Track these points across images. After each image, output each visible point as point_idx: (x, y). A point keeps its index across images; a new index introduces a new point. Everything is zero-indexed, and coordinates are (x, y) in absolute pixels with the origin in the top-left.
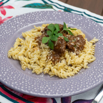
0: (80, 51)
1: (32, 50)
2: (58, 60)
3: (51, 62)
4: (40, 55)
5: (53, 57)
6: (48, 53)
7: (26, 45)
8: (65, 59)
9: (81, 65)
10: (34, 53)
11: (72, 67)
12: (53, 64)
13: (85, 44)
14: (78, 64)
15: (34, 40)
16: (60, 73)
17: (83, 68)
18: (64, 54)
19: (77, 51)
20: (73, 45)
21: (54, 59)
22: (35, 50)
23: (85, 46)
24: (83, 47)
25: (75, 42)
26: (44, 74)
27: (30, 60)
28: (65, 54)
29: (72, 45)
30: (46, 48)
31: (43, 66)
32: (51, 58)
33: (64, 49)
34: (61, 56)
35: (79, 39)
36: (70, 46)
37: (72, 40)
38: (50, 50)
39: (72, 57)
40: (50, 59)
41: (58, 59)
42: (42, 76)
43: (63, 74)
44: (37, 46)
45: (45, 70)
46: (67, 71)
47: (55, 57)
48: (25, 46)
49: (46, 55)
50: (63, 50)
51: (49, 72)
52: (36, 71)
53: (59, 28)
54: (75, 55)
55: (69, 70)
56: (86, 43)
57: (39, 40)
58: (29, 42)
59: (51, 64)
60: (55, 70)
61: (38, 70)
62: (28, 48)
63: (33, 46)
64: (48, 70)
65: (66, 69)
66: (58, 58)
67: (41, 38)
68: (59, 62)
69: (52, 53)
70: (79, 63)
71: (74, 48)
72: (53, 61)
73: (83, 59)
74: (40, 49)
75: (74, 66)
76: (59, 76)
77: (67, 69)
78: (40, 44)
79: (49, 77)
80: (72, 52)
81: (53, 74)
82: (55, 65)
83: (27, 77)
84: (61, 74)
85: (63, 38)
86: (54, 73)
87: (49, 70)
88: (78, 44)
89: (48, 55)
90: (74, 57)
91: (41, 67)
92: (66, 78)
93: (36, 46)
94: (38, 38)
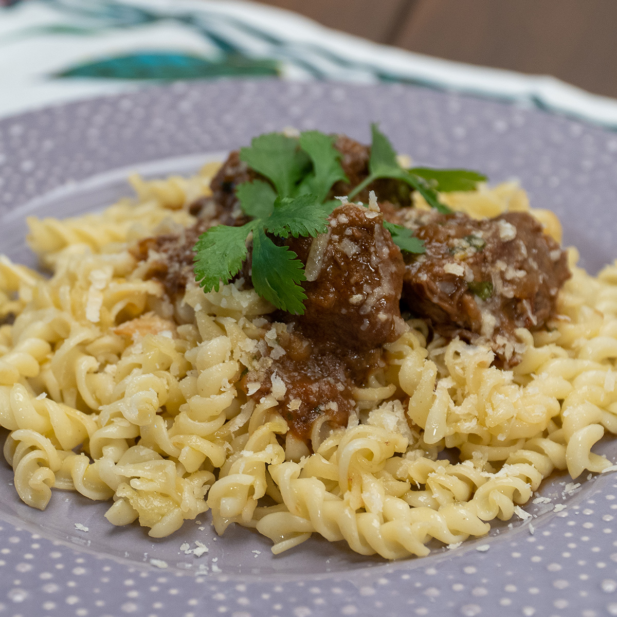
0: (523, 332)
1: (108, 340)
2: (333, 406)
3: (280, 425)
4: (182, 377)
5: (297, 386)
6: (250, 346)
7: (59, 306)
8: (402, 397)
9: (540, 451)
10: (126, 361)
11: (466, 468)
12: (291, 441)
13: (560, 284)
14: (513, 442)
15: (123, 259)
16: (363, 510)
17: (558, 473)
18: (385, 356)
19: (497, 331)
20: (461, 279)
21: (305, 396)
22: (136, 336)
23: (566, 298)
24: (553, 299)
25: (480, 260)
26: (214, 530)
27: (88, 421)
28: (401, 356)
29: (452, 278)
30: (227, 313)
31: (207, 465)
32: (279, 387)
33: (387, 311)
34: (360, 378)
35: (508, 231)
36: (438, 286)
37: (456, 242)
38: (267, 328)
39: (462, 382)
40: (267, 403)
41: (334, 398)
42: (199, 551)
43: (385, 520)
44: (150, 305)
45: (228, 494)
46: (422, 497)
47: (307, 380)
48: (51, 313)
49: (232, 368)
50: (382, 316)
51: (257, 517)
52: (141, 504)
53: (339, 160)
54: (481, 365)
55: (437, 494)
56: (568, 276)
57: (171, 258)
58: (80, 282)
59: (281, 439)
60: (314, 490)
61: (164, 495)
62: (74, 324)
63: (119, 307)
64: (251, 490)
65: (414, 488)
66: (333, 389)
67: (183, 242)
68: (345, 424)
69: (287, 346)
70: (521, 431)
71: (475, 302)
72: (290, 417)
73: (561, 402)
74: (182, 329)
75: (481, 455)
76: (356, 546)
77: (423, 487)
78: (176, 289)
79: (257, 552)
80: (456, 344)
81: (300, 522)
82: (311, 451)
83: (56, 555)
84: (372, 522)
85: (371, 216)
86: (306, 514)
87: (259, 493)
88: (502, 274)
89: (244, 371)
90: (479, 383)
91: (187, 475)
92: (413, 556)
93: (146, 310)
94: (160, 242)
